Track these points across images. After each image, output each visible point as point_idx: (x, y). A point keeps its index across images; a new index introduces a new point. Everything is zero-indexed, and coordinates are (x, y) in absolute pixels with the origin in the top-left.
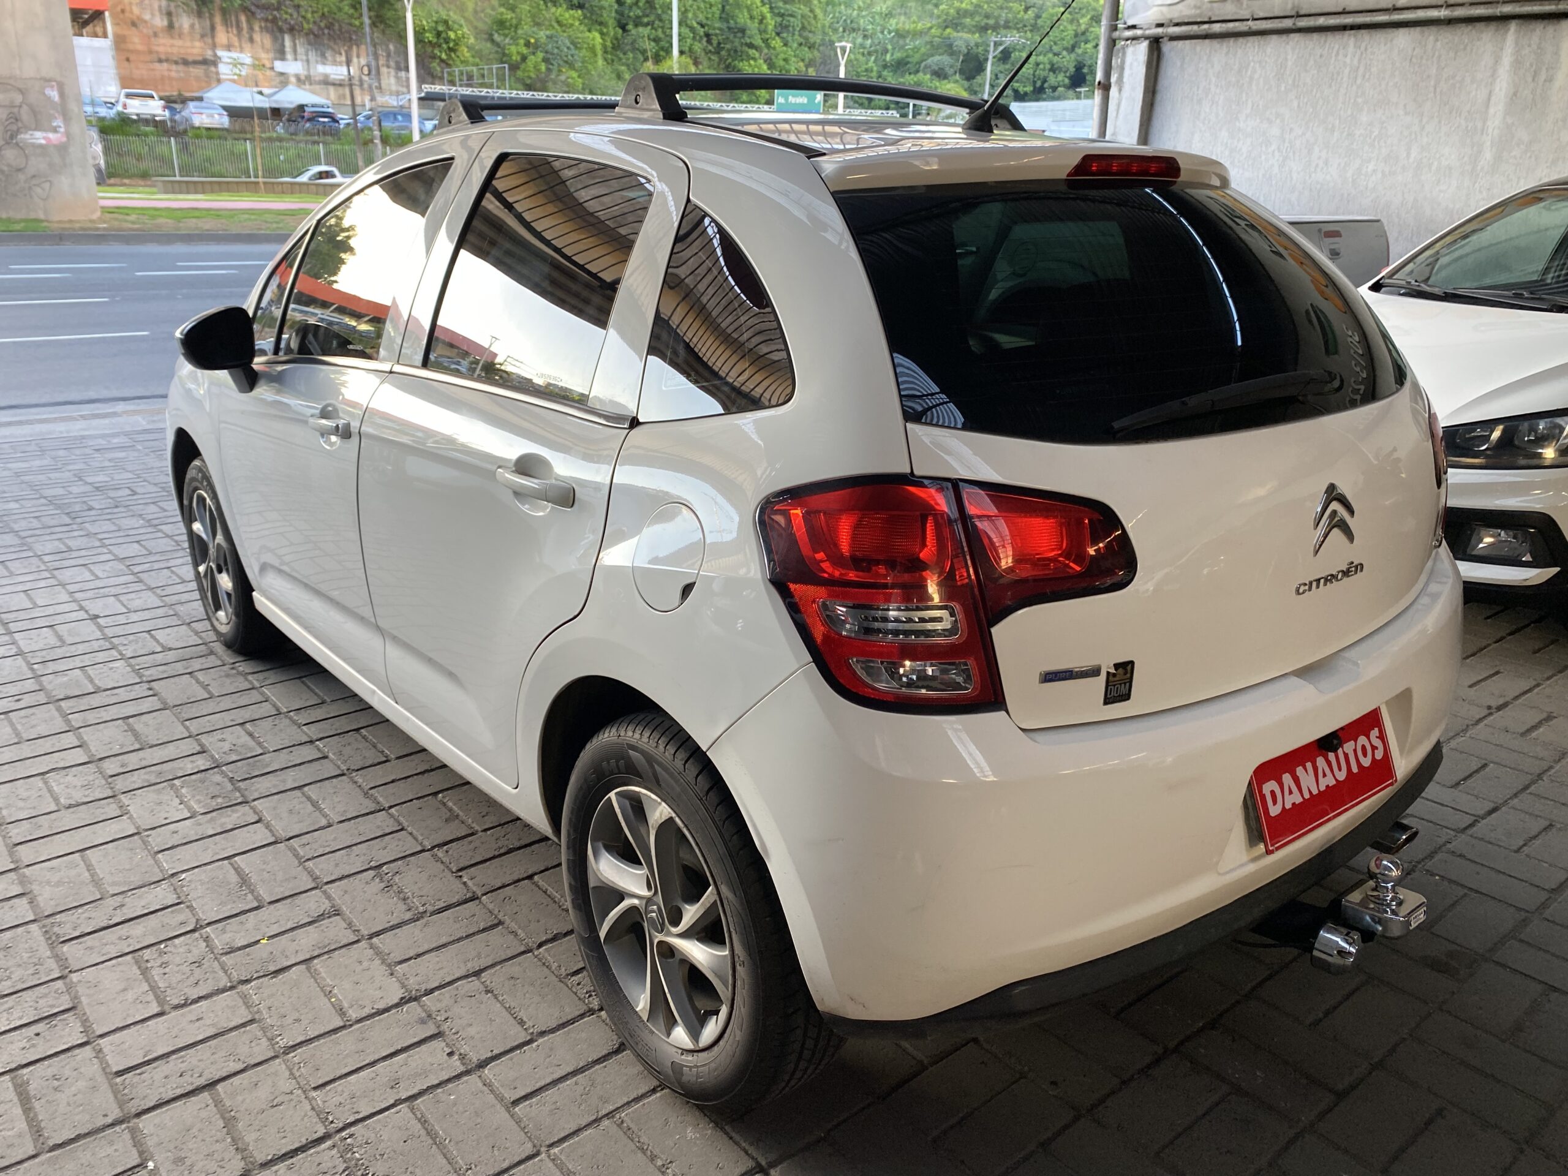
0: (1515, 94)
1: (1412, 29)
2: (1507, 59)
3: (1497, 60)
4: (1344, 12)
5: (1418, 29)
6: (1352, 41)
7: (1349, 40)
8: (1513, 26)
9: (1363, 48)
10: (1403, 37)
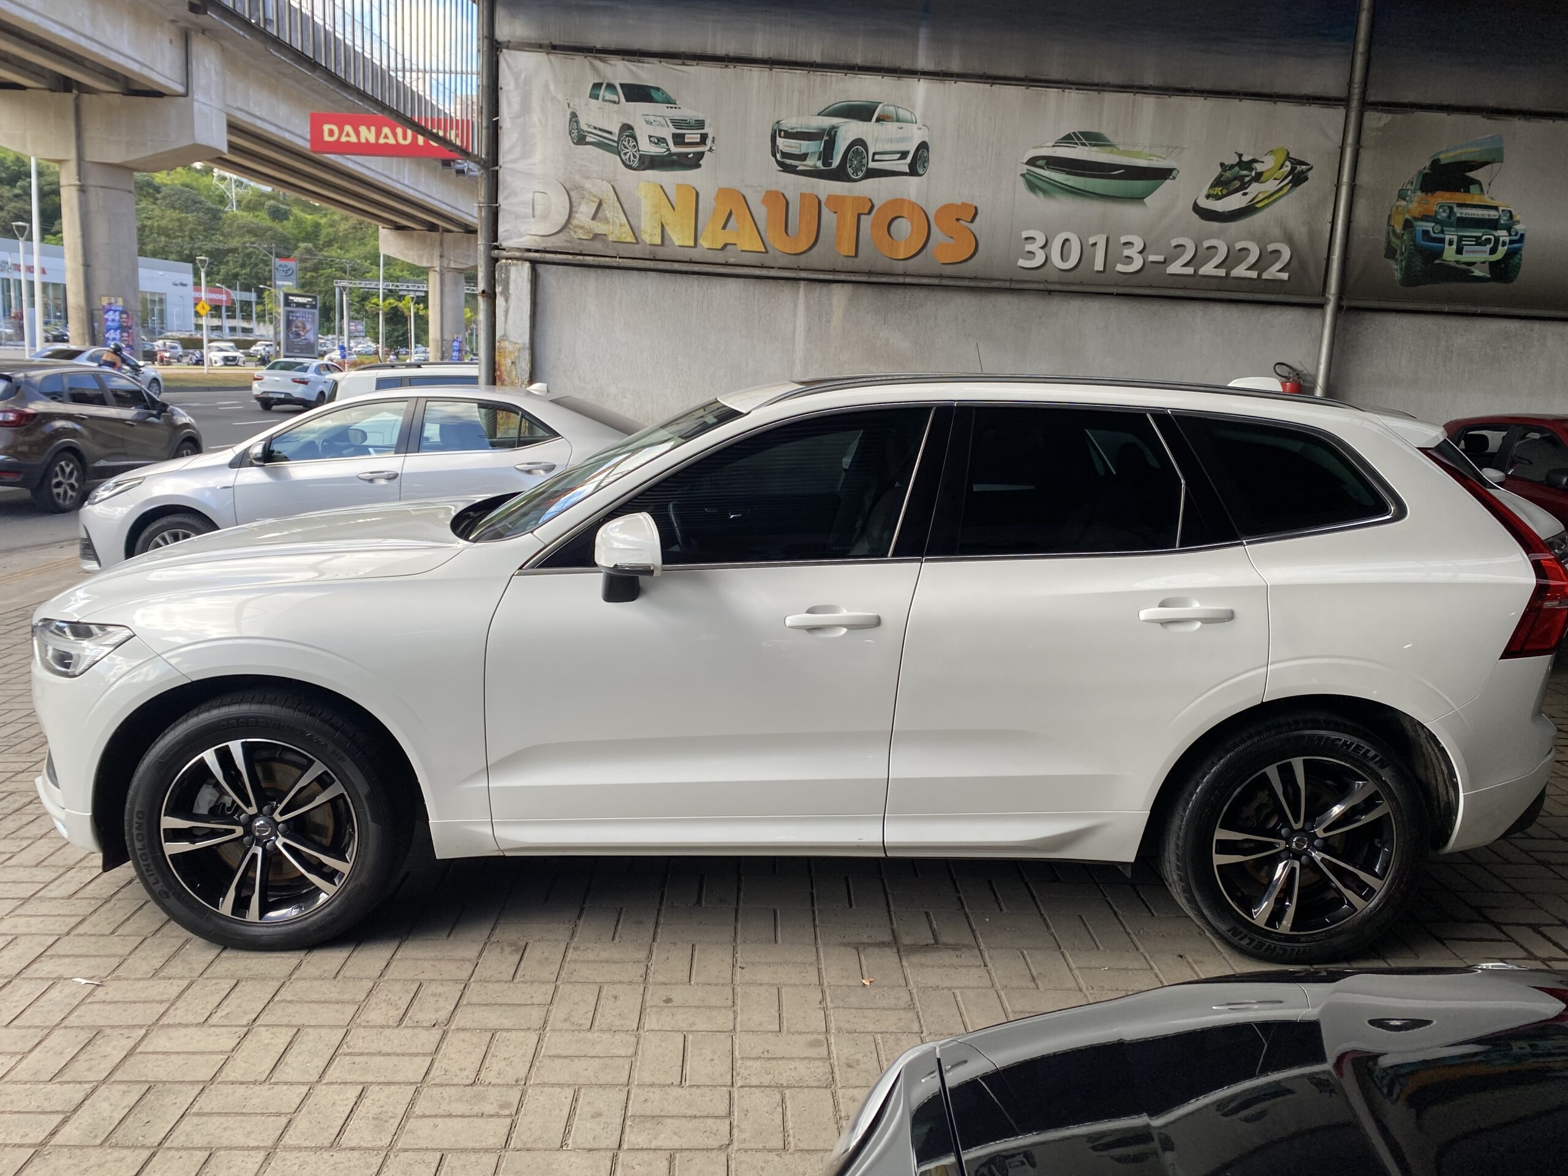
0: (810, 329)
1: (738, 279)
2: (801, 307)
3: (796, 306)
4: (691, 262)
5: (741, 280)
6: (696, 283)
7: (694, 283)
8: (802, 283)
9: (705, 288)
10: (732, 285)
